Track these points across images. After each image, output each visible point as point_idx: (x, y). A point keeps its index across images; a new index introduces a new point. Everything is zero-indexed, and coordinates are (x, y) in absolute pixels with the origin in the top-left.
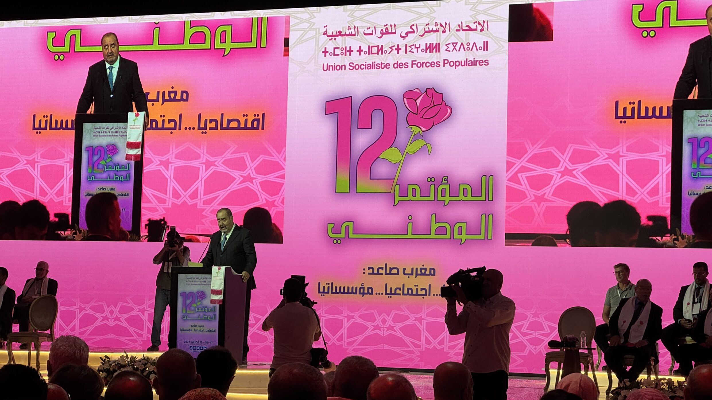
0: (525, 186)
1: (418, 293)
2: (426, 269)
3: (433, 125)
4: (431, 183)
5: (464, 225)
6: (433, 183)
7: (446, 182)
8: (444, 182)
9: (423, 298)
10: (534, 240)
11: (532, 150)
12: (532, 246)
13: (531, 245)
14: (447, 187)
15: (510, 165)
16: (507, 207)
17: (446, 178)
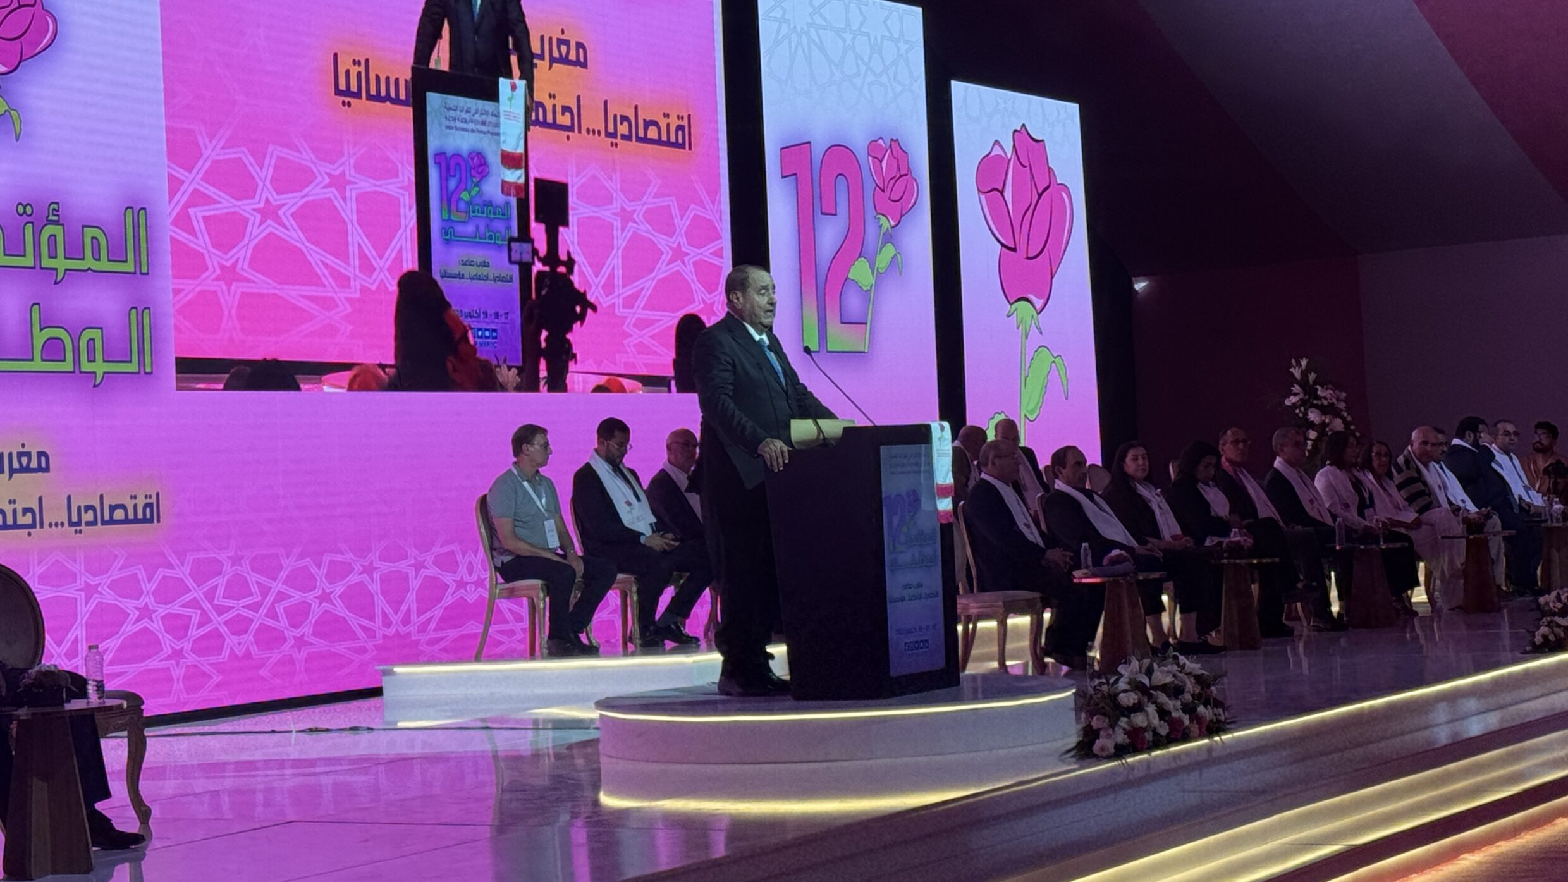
0: (201, 242)
1: (19, 522)
2: (28, 454)
3: (21, 61)
4: (25, 218)
5: (96, 334)
6: (29, 219)
7: (56, 218)
8: (52, 218)
9: (29, 534)
10: (227, 376)
11: (212, 151)
12: (225, 389)
13: (221, 386)
14: (57, 230)
15: (175, 185)
16: (176, 292)
17: (55, 206)
